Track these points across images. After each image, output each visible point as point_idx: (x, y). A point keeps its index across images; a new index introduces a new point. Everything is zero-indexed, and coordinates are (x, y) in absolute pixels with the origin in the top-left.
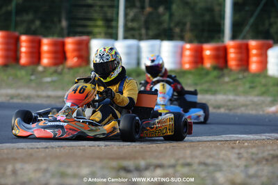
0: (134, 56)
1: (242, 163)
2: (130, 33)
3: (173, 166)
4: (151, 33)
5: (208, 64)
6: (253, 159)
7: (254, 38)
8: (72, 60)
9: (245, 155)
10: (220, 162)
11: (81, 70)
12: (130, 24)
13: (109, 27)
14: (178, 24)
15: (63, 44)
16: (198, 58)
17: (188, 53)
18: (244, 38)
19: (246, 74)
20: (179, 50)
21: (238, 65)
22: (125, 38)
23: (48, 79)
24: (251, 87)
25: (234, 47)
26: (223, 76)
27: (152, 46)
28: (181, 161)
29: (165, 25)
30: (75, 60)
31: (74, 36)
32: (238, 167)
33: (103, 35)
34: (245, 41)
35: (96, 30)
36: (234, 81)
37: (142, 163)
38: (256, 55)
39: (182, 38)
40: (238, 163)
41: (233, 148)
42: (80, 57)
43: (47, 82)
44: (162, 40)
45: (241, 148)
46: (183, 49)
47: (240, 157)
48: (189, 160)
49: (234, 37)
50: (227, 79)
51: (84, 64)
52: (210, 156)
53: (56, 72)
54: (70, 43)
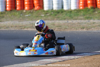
5: (89, 7)
23: (27, 16)
43: (27, 17)
53: (30, 12)
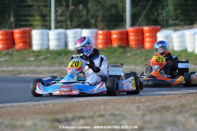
0: (63, 41)
1: (140, 113)
2: (60, 25)
3: (92, 117)
4: (74, 24)
6: (147, 110)
7: (147, 25)
8: (19, 45)
9: (142, 107)
10: (125, 113)
11: (26, 52)
12: (59, 18)
13: (44, 20)
14: (92, 17)
15: (12, 34)
16: (108, 40)
17: (100, 37)
18: (140, 25)
19: (142, 51)
20: (95, 35)
21: (136, 44)
22: (56, 28)
24: (146, 60)
25: (133, 32)
26: (126, 52)
27: (75, 33)
28: (97, 114)
29: (84, 18)
30: (21, 44)
31: (20, 28)
32: (137, 116)
33: (40, 26)
34: (141, 27)
35: (35, 23)
36: (134, 55)
37: (70, 116)
38: (149, 37)
39: (96, 27)
40: (137, 113)
41: (134, 103)
42: (24, 42)
44: (82, 28)
45: (139, 102)
46: (97, 35)
47: (138, 108)
48: (103, 113)
49: (133, 25)
50: (129, 55)
51: (27, 47)
52: (118, 109)
54: (17, 33)
